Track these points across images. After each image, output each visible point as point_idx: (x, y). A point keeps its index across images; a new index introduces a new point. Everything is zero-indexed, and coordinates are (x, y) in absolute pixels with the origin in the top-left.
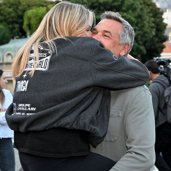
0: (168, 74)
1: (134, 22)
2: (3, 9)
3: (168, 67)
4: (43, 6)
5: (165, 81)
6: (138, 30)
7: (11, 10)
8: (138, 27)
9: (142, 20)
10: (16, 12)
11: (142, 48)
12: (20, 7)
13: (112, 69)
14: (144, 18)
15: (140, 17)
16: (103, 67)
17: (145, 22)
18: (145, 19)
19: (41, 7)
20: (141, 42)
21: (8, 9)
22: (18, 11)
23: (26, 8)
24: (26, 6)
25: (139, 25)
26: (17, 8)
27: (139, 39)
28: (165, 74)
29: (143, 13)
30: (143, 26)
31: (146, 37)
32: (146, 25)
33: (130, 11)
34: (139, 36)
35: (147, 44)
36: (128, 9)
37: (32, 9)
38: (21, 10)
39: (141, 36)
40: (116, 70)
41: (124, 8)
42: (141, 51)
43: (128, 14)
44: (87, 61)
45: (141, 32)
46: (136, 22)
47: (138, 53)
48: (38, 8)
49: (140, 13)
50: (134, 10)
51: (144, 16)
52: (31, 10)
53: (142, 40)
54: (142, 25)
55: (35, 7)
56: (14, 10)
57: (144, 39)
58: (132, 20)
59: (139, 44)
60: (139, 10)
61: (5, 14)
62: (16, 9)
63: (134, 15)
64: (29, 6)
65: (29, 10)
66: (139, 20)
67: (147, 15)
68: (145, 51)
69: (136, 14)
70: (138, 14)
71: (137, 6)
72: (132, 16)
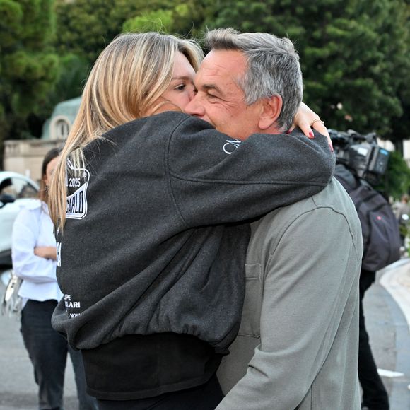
0: (352, 163)
1: (374, 41)
2: (74, 17)
3: (352, 149)
4: (164, 8)
5: (347, 178)
6: (384, 60)
7: (93, 18)
8: (384, 52)
9: (394, 37)
10: (105, 23)
11: (393, 101)
12: (113, 12)
13: (220, 181)
14: (397, 32)
15: (387, 29)
16: (195, 183)
17: (401, 42)
18: (401, 35)
19: (160, 11)
20: (390, 89)
21: (86, 15)
22: (108, 20)
23: (127, 13)
24: (127, 9)
25: (386, 49)
26: (107, 14)
27: (386, 82)
28: (347, 163)
29: (395, 20)
30: (396, 51)
31: (403, 76)
32: (401, 47)
33: (366, 17)
34: (387, 75)
35: (404, 93)
36: (361, 12)
37: (140, 15)
38: (116, 19)
39: (391, 74)
40: (231, 182)
41: (350, 10)
42: (390, 108)
43: (359, 22)
44: (159, 177)
45: (390, 65)
46: (378, 41)
47: (383, 115)
48: (153, 13)
49: (389, 21)
50: (375, 13)
51: (397, 28)
52: (138, 19)
53: (392, 84)
54: (393, 47)
55: (146, 11)
56: (100, 18)
57: (398, 81)
58: (370, 37)
59: (385, 93)
60: (385, 13)
61: (78, 27)
62: (103, 16)
63: (374, 26)
64: (133, 9)
65: (134, 17)
66: (387, 36)
67: (404, 25)
68: (400, 110)
69: (380, 22)
70: (384, 23)
71: (381, 5)
72: (370, 27)
